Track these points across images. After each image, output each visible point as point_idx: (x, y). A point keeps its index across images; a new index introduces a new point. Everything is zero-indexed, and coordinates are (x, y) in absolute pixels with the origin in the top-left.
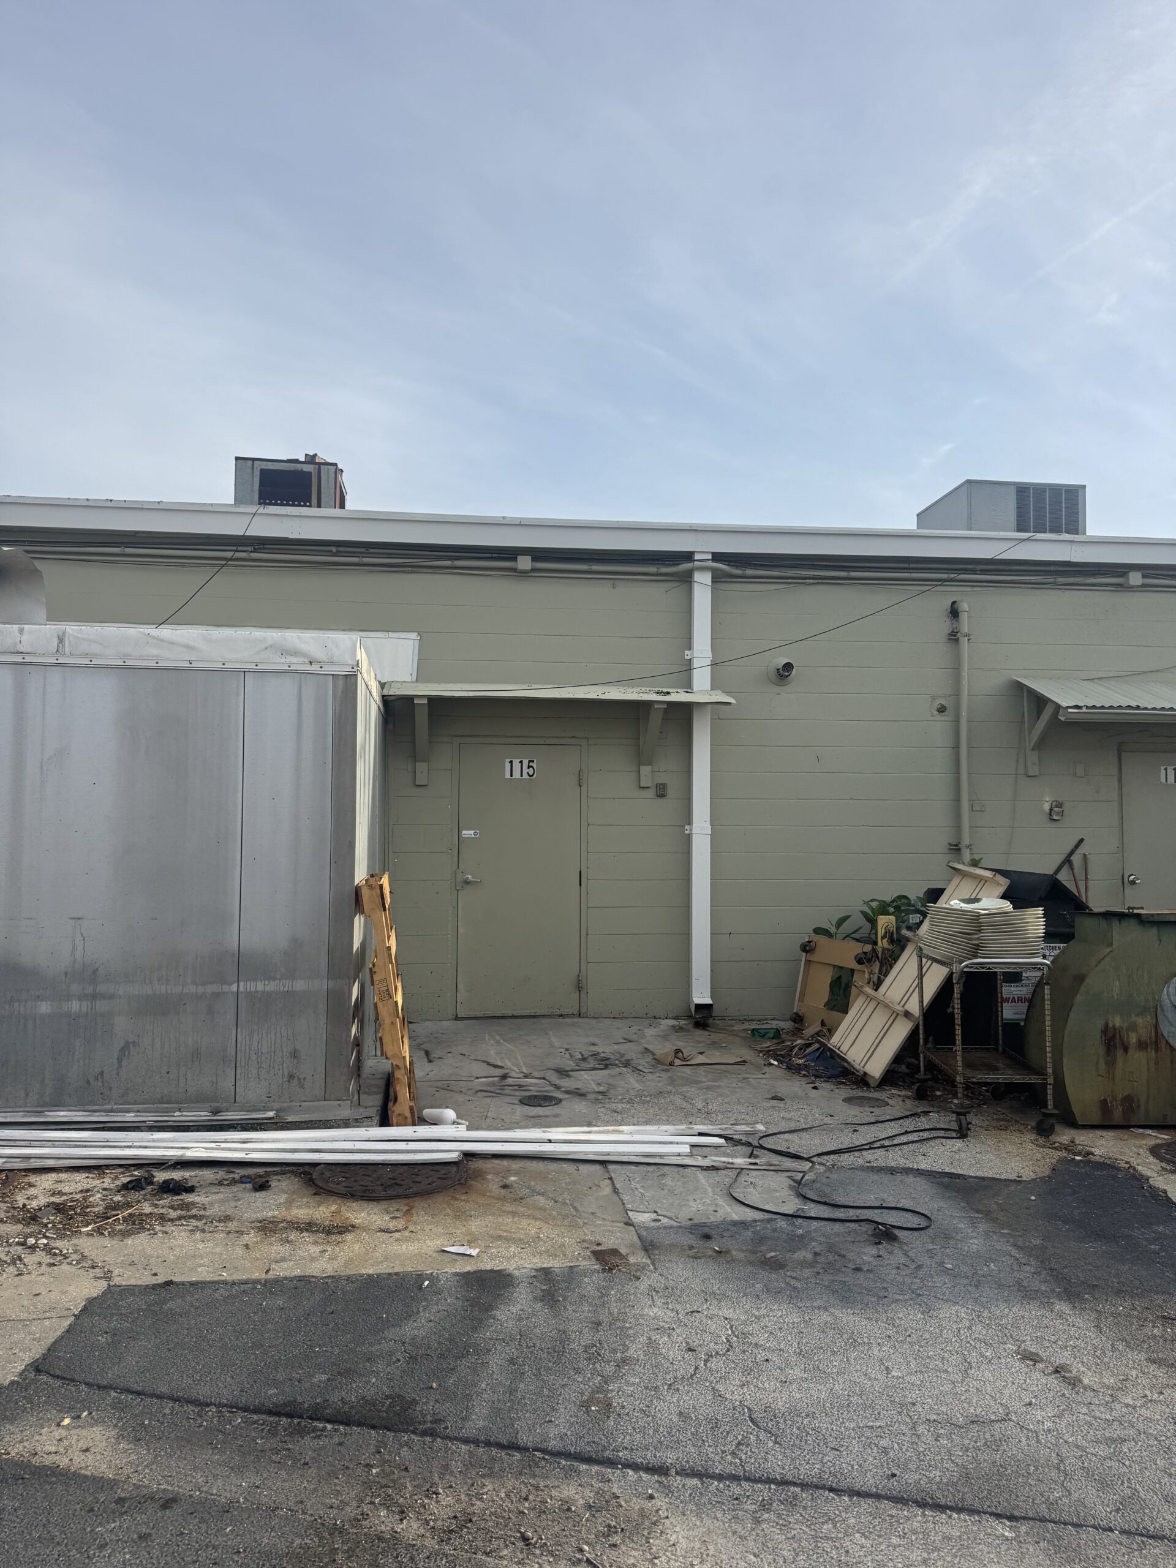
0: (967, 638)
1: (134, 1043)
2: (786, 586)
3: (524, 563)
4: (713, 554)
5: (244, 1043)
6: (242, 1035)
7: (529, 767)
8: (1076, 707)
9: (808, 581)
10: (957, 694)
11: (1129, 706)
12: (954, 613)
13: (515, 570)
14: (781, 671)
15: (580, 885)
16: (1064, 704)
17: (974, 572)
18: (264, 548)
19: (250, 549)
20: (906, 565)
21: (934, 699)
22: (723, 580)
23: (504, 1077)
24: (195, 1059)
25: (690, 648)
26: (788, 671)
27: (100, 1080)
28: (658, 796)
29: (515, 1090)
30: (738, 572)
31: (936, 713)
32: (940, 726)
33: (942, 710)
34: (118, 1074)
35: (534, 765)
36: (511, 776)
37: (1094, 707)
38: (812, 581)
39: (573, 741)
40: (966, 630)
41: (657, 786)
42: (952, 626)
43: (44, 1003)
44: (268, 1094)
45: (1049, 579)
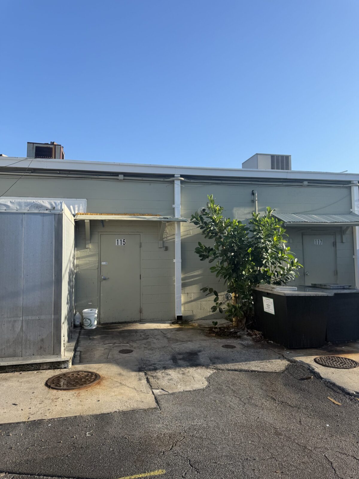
0: (257, 201)
2: (203, 185)
3: (121, 177)
4: (181, 175)
5: (25, 337)
7: (124, 242)
8: (289, 222)
9: (209, 184)
11: (305, 222)
12: (253, 194)
13: (118, 179)
15: (140, 279)
16: (286, 221)
17: (259, 181)
18: (36, 172)
20: (239, 179)
22: (184, 183)
24: (8, 343)
25: (174, 204)
26: (204, 211)
28: (165, 250)
29: (118, 348)
30: (188, 181)
36: (118, 244)
37: (294, 222)
39: (138, 233)
41: (165, 247)
42: (252, 198)
44: (33, 353)
45: (281, 184)
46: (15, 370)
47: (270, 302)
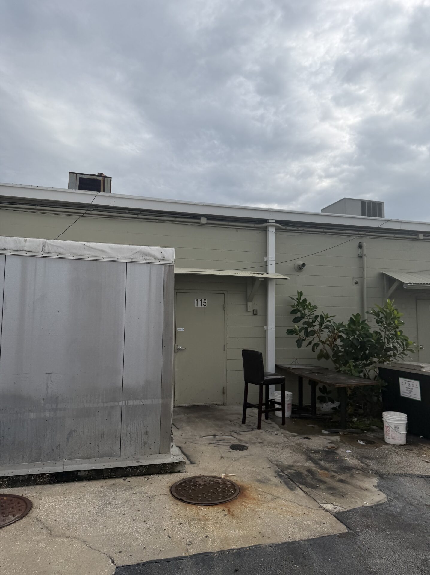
0: (365, 256)
1: (75, 430)
2: (300, 234)
3: (204, 220)
4: (276, 220)
5: (124, 429)
6: (123, 425)
7: (204, 302)
8: (410, 283)
9: (309, 232)
10: (362, 277)
12: (360, 246)
13: (199, 223)
14: (300, 266)
15: (224, 350)
16: (406, 282)
17: (367, 232)
18: (97, 209)
19: (92, 209)
20: (343, 228)
21: (354, 279)
22: (278, 230)
23: (214, 436)
24: (102, 437)
25: (266, 257)
26: (303, 267)
27: (58, 449)
28: (254, 314)
29: (224, 442)
30: (284, 228)
31: (354, 284)
32: (356, 290)
33: (356, 283)
34: (67, 445)
35: (206, 301)
36: (197, 306)
37: (416, 283)
38: (310, 232)
39: (221, 292)
40: (365, 253)
41: (254, 310)
42: (359, 252)
43: (33, 413)
44: (135, 451)
45: (392, 235)
46: (115, 475)
47: (413, 385)
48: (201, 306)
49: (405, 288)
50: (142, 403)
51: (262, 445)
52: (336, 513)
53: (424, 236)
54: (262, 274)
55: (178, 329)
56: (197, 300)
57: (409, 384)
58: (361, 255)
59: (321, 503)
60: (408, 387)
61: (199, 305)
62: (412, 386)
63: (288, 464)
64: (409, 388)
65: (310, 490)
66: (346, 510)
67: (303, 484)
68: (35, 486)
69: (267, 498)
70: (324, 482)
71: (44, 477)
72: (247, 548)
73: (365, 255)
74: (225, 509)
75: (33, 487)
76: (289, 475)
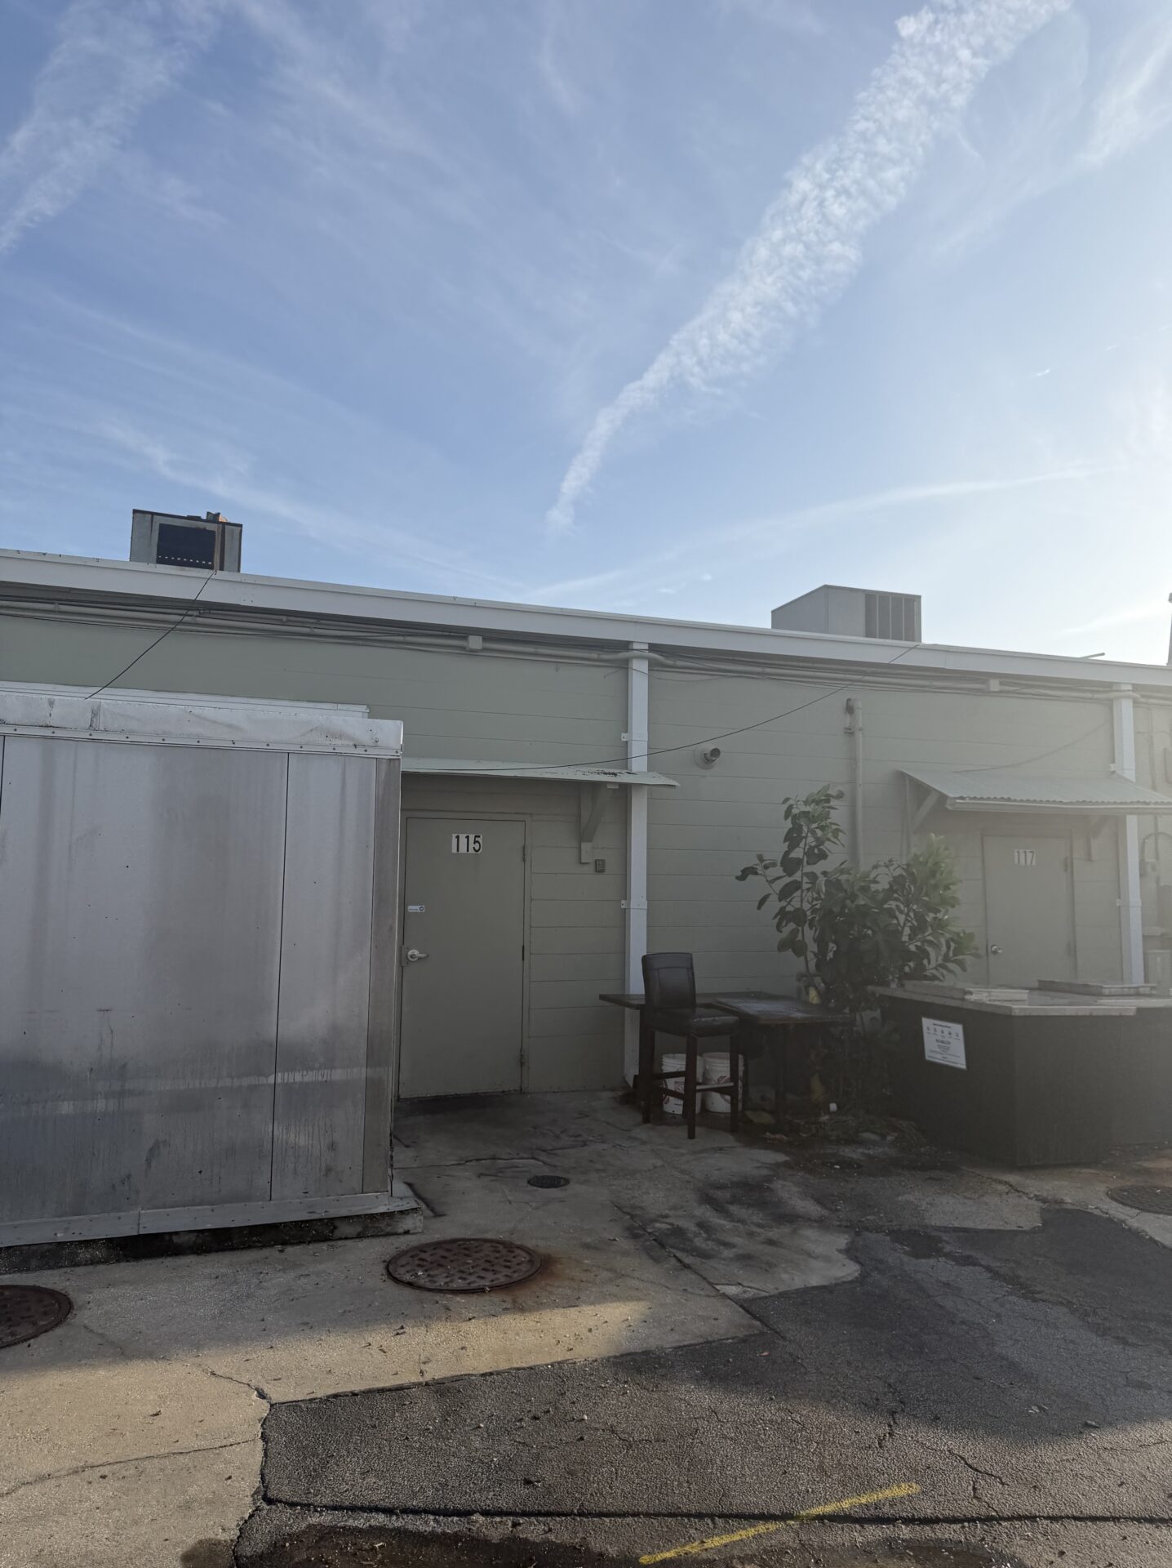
0: (861, 732)
1: (164, 1142)
2: (709, 676)
3: (475, 642)
4: (649, 644)
6: (278, 1128)
7: (475, 842)
8: (962, 798)
9: (729, 674)
10: (854, 782)
11: (1002, 798)
12: (850, 709)
13: (463, 648)
14: (708, 756)
16: (951, 795)
17: (866, 674)
18: (207, 613)
19: (195, 613)
20: (810, 665)
21: (834, 786)
22: (656, 668)
23: (494, 1159)
25: (627, 732)
27: (126, 1184)
28: (596, 871)
29: (514, 1172)
30: (670, 662)
33: (840, 796)
34: (146, 1176)
35: (480, 840)
36: (458, 850)
37: (975, 798)
38: (732, 674)
39: (518, 817)
40: (860, 725)
41: (596, 861)
42: (847, 720)
43: (66, 1103)
44: (305, 1189)
45: (927, 683)
46: (260, 1242)
47: (950, 1034)
48: (468, 851)
49: (950, 808)
50: (323, 1077)
51: (603, 1175)
52: (746, 1300)
53: (1001, 683)
54: (615, 774)
55: (410, 907)
56: (458, 837)
57: (942, 1032)
58: (850, 729)
59: (717, 1284)
60: (941, 1039)
61: (463, 849)
62: (946, 1033)
63: (657, 1213)
64: (943, 1042)
65: (698, 1260)
66: (767, 1294)
67: (683, 1250)
68: (73, 1269)
69: (599, 1277)
70: (733, 1246)
71: (93, 1248)
72: (547, 1365)
73: (861, 730)
74: (505, 1299)
75: (68, 1270)
76: (657, 1234)
